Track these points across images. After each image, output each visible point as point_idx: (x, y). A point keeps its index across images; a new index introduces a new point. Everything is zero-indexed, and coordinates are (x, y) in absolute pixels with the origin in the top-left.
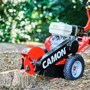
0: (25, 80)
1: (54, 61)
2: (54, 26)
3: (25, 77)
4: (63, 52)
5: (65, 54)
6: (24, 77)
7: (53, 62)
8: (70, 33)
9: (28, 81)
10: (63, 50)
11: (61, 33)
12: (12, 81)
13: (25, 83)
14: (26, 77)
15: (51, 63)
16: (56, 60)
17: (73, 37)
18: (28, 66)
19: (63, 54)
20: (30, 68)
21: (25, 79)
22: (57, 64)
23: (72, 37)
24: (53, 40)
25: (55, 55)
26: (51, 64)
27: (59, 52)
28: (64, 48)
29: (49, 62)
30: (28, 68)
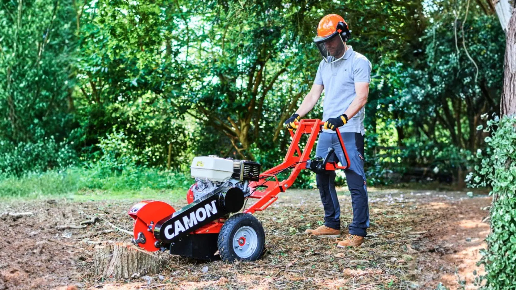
0: (130, 261)
1: (191, 225)
2: (198, 163)
3: (130, 255)
4: (211, 209)
5: (216, 214)
6: (128, 255)
7: (187, 228)
8: (230, 175)
9: (136, 263)
10: (211, 205)
11: (208, 175)
12: (110, 261)
13: (131, 266)
14: (132, 256)
15: (183, 230)
16: (196, 223)
17: (236, 182)
18: (142, 234)
19: (211, 213)
20: (145, 239)
21: (130, 258)
22: (200, 232)
23: (234, 182)
24: (197, 188)
25: (192, 214)
26: (184, 232)
27: (201, 209)
28: (213, 203)
29: (179, 228)
30: (141, 236)
